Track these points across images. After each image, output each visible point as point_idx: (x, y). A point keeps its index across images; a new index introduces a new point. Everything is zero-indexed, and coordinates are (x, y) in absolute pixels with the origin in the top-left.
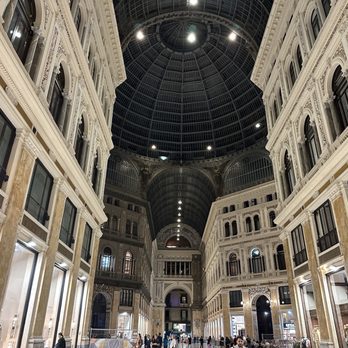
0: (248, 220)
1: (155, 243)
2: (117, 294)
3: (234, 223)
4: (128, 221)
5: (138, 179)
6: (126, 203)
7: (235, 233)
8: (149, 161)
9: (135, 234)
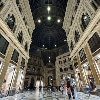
0: (64, 60)
1: (45, 66)
2: (36, 77)
3: (61, 61)
4: (39, 62)
5: (41, 53)
6: (38, 58)
7: (61, 63)
8: (43, 49)
9: (40, 64)
